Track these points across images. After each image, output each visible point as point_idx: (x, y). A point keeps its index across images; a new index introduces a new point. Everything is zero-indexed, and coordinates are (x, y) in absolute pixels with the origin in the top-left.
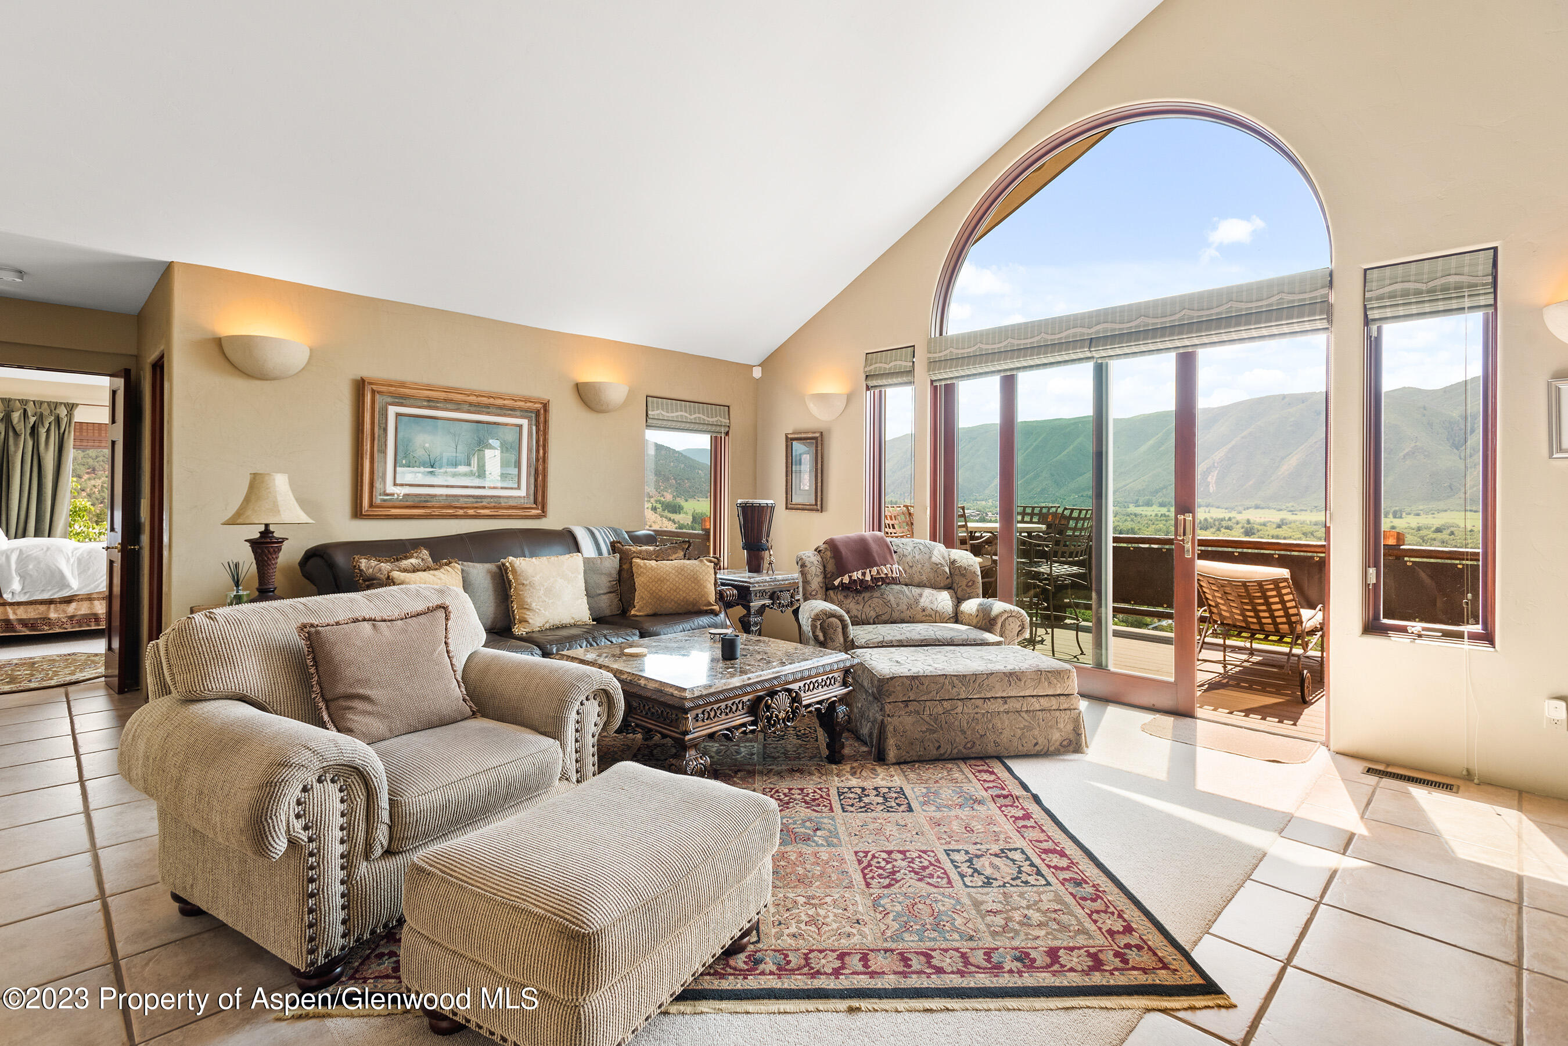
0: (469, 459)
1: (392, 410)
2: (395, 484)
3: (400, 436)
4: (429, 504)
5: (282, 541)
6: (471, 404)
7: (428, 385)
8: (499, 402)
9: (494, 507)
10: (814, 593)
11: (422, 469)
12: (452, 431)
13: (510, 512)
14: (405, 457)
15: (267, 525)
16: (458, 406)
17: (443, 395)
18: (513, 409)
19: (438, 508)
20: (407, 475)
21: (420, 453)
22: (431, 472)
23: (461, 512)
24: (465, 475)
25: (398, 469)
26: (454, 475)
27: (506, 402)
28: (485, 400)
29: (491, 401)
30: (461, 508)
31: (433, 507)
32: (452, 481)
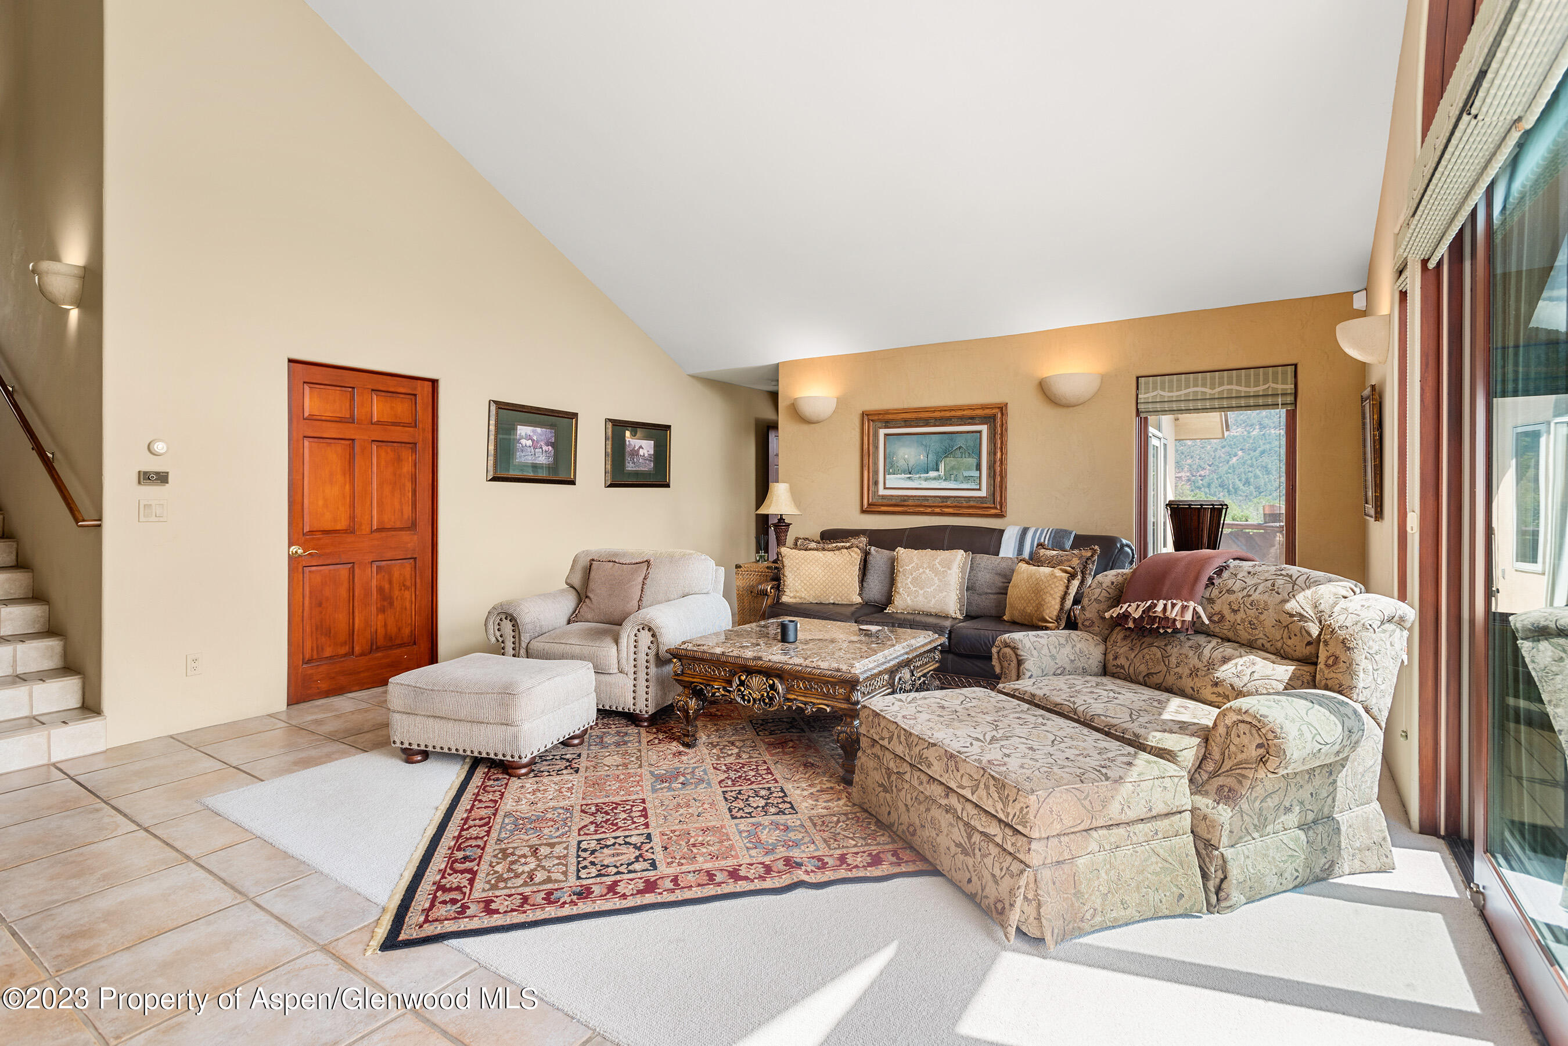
0: (937, 465)
1: (882, 432)
2: (885, 488)
3: (888, 451)
4: (906, 503)
5: (788, 525)
6: (936, 419)
7: (904, 409)
8: (959, 413)
9: (955, 507)
10: (1087, 623)
11: (903, 476)
12: (924, 443)
13: (970, 511)
14: (891, 468)
15: (781, 515)
16: (926, 423)
17: (914, 416)
18: (972, 418)
19: (913, 506)
20: (893, 480)
21: (902, 463)
22: (909, 478)
23: (929, 510)
24: (935, 479)
25: (887, 476)
26: (926, 479)
27: (965, 413)
28: (948, 414)
29: (953, 413)
30: (930, 507)
31: (908, 506)
32: (925, 485)
